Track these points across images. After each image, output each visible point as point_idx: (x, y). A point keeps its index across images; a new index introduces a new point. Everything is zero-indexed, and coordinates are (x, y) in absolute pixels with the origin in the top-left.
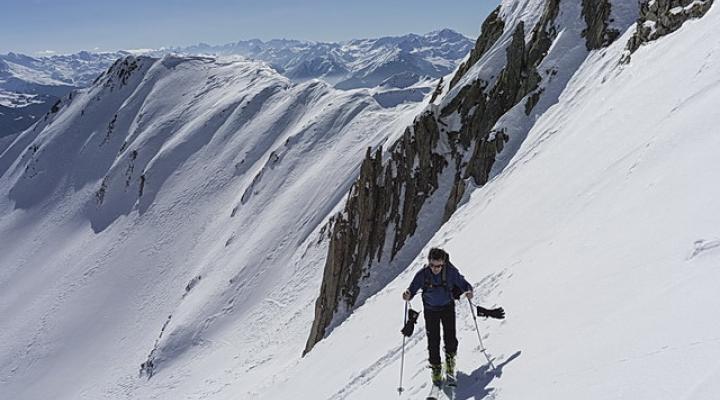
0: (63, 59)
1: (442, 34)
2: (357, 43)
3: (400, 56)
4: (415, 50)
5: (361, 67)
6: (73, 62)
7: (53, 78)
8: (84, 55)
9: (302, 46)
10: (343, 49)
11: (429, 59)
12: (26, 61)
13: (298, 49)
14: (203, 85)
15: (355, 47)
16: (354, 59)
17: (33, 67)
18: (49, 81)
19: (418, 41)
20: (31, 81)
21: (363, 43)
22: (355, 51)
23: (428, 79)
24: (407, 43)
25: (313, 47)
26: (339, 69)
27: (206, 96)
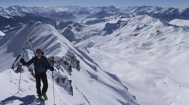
0: (31, 8)
1: (111, 7)
2: (92, 7)
3: (102, 11)
4: (105, 10)
5: (93, 13)
6: (33, 8)
7: (29, 11)
8: (35, 7)
9: (80, 7)
10: (89, 9)
11: (108, 12)
12: (25, 8)
13: (79, 8)
14: (42, 30)
15: (92, 8)
16: (92, 11)
17: (25, 9)
18: (28, 12)
19: (106, 8)
20: (25, 11)
21: (94, 8)
22: (92, 9)
23: (107, 17)
24: (103, 8)
25: (83, 8)
26: (88, 13)
27: (41, 32)
